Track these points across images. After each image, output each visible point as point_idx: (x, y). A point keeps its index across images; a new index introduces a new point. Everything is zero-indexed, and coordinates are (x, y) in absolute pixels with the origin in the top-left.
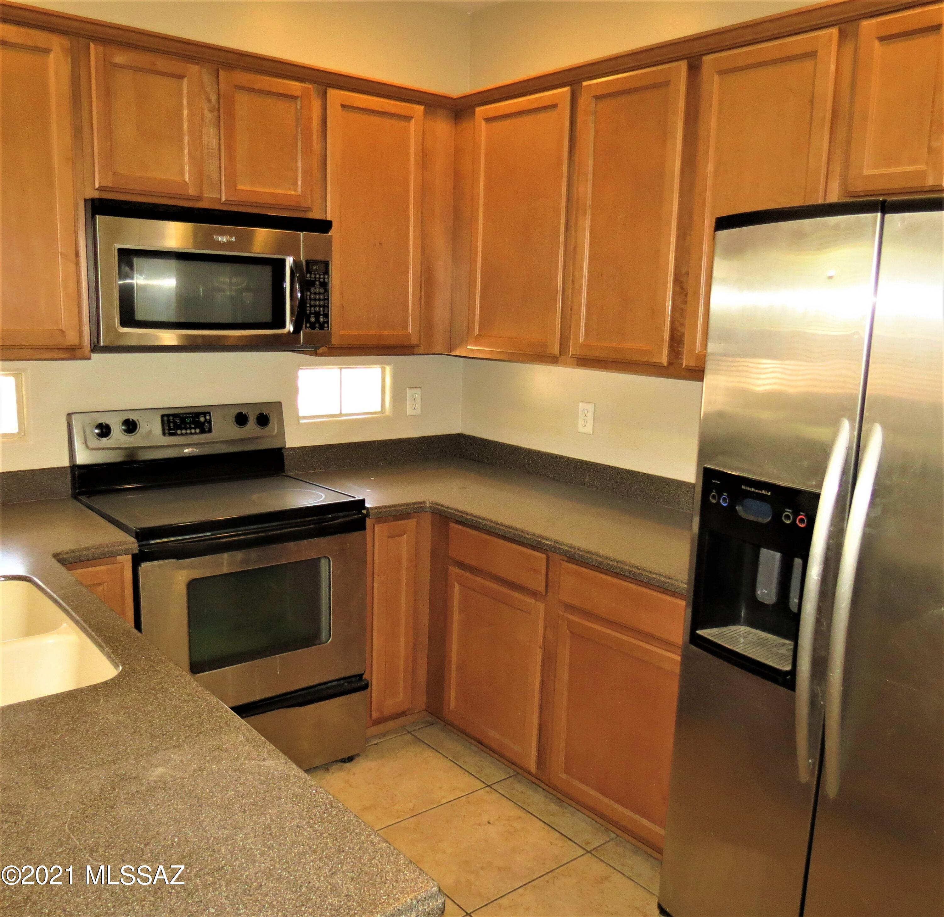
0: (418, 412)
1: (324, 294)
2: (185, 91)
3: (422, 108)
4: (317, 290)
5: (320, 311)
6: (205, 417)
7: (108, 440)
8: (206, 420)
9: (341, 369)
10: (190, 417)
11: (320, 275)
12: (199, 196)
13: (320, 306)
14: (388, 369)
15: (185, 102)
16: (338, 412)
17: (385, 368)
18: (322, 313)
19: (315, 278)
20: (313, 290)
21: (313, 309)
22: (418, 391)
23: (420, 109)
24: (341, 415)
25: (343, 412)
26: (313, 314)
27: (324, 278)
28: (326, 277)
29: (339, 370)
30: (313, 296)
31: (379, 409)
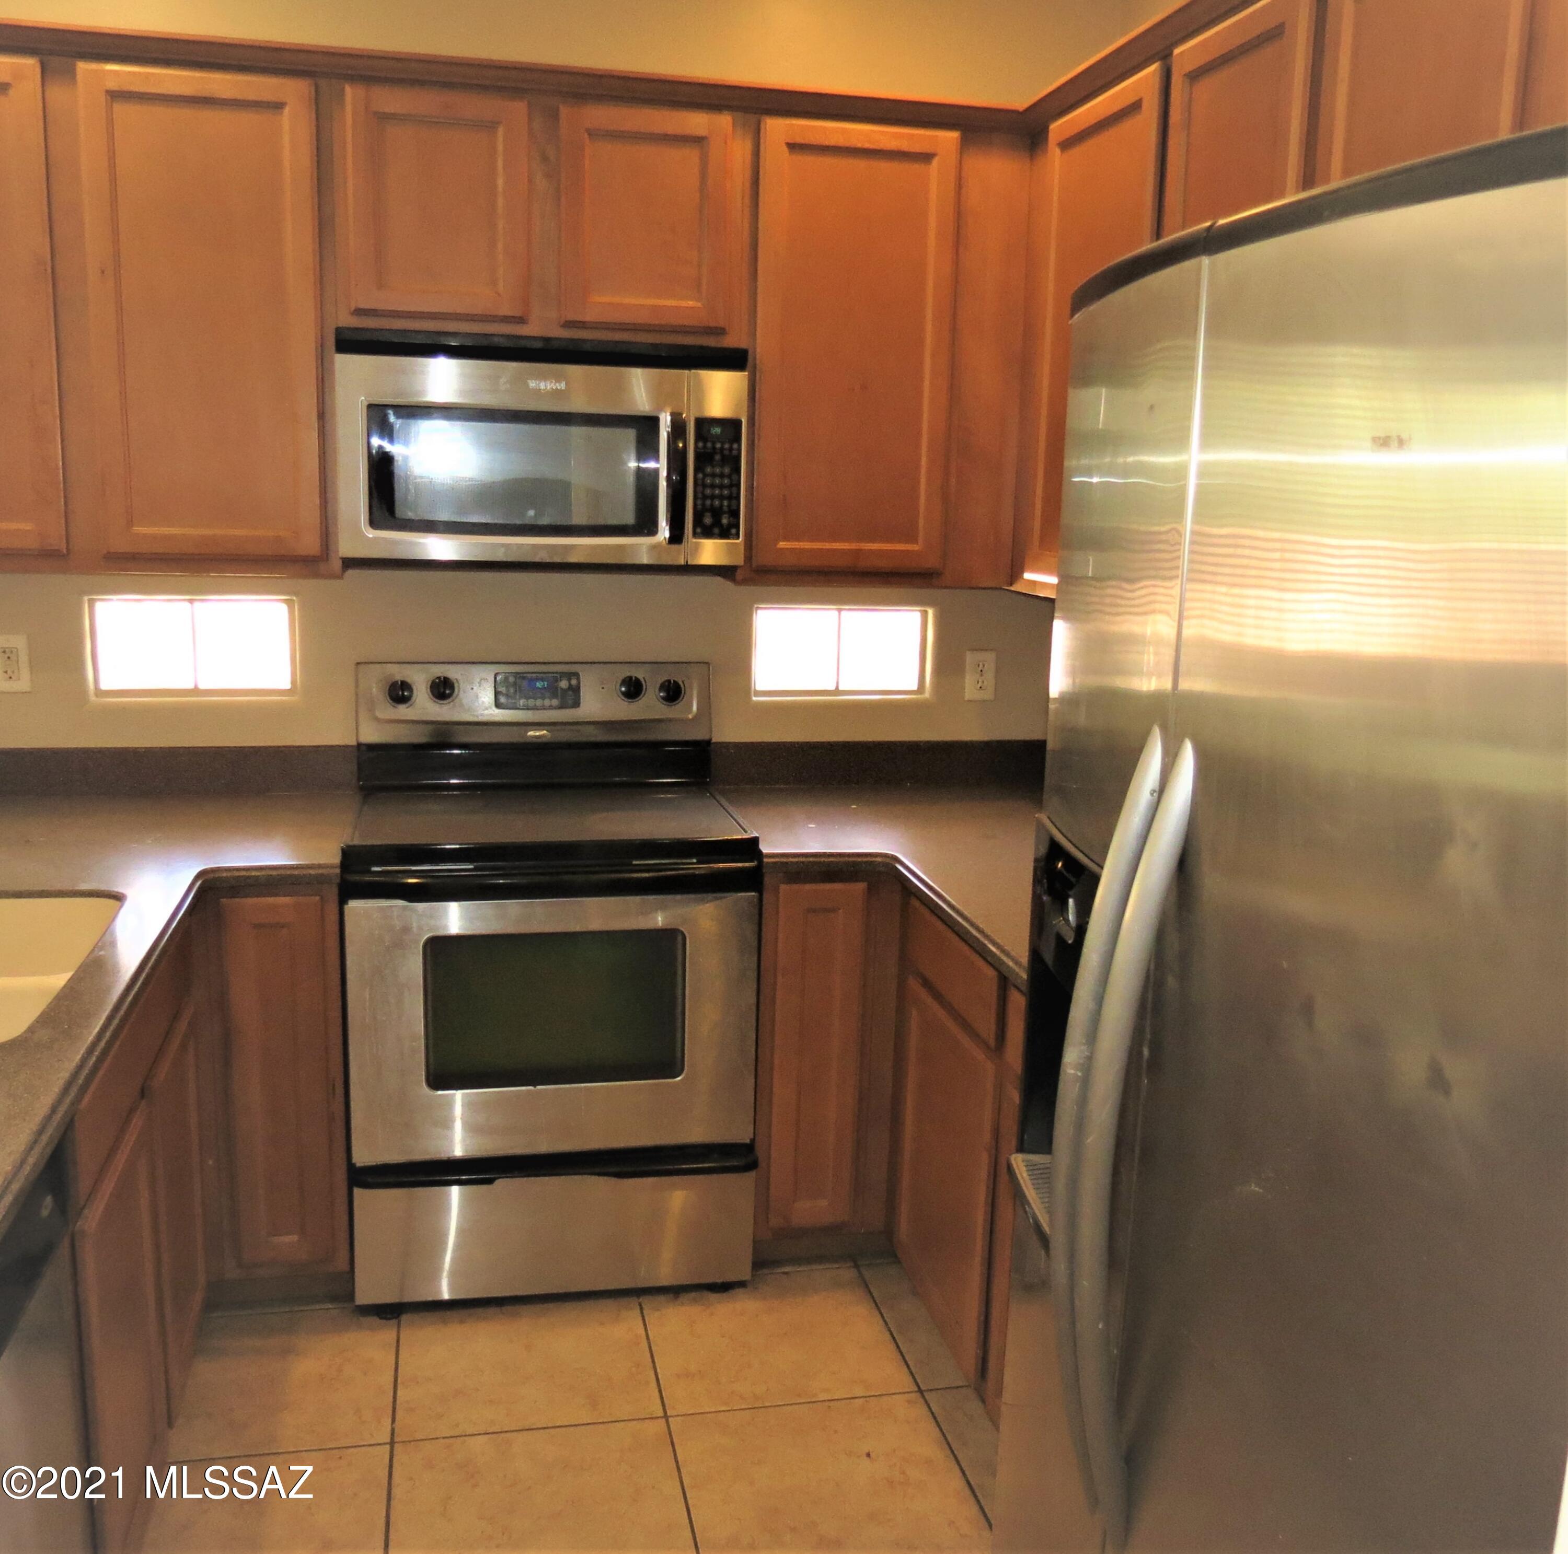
0: (988, 695)
1: (729, 476)
2: (500, 147)
3: (954, 135)
4: (718, 470)
5: (722, 506)
6: (569, 680)
7: (407, 708)
8: (570, 686)
9: (840, 610)
10: (542, 680)
11: (723, 443)
12: (520, 317)
13: (721, 497)
14: (931, 612)
15: (500, 163)
16: (832, 687)
17: (926, 612)
18: (725, 509)
19: (714, 448)
20: (709, 470)
21: (708, 502)
22: (989, 659)
23: (953, 136)
24: (837, 692)
25: (841, 688)
26: (707, 510)
27: (731, 449)
28: (735, 446)
29: (836, 613)
30: (708, 481)
31: (914, 687)
